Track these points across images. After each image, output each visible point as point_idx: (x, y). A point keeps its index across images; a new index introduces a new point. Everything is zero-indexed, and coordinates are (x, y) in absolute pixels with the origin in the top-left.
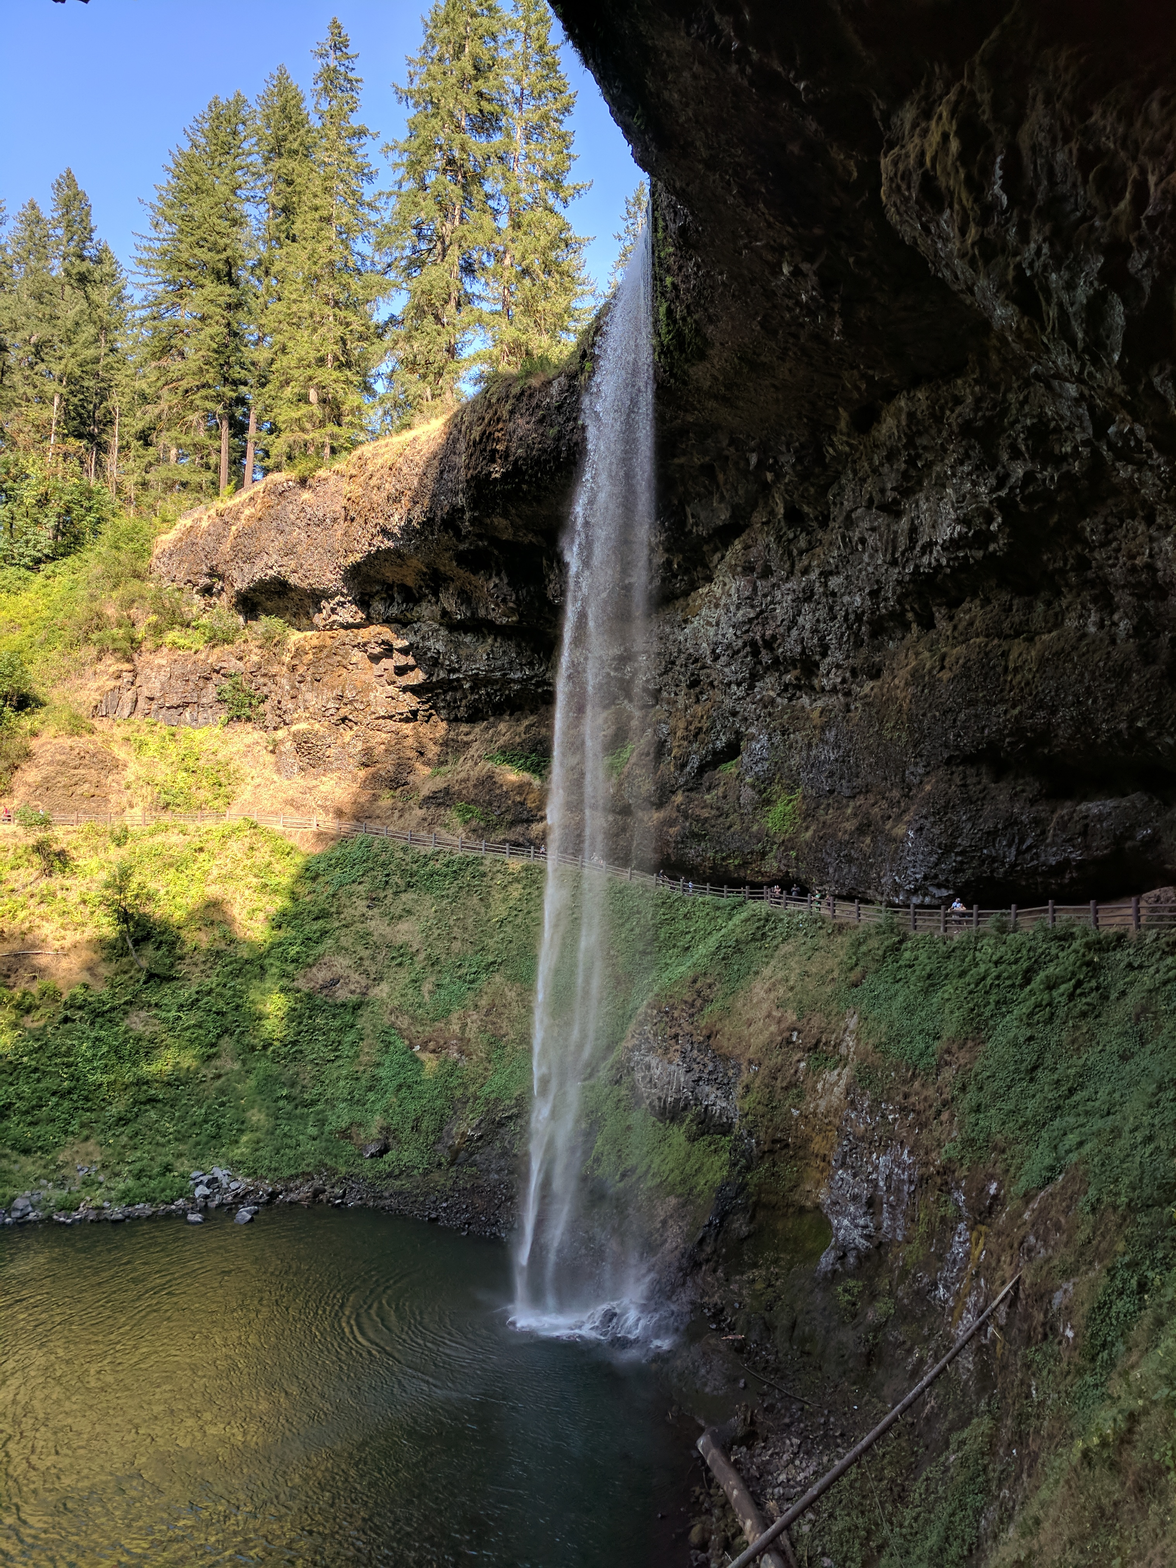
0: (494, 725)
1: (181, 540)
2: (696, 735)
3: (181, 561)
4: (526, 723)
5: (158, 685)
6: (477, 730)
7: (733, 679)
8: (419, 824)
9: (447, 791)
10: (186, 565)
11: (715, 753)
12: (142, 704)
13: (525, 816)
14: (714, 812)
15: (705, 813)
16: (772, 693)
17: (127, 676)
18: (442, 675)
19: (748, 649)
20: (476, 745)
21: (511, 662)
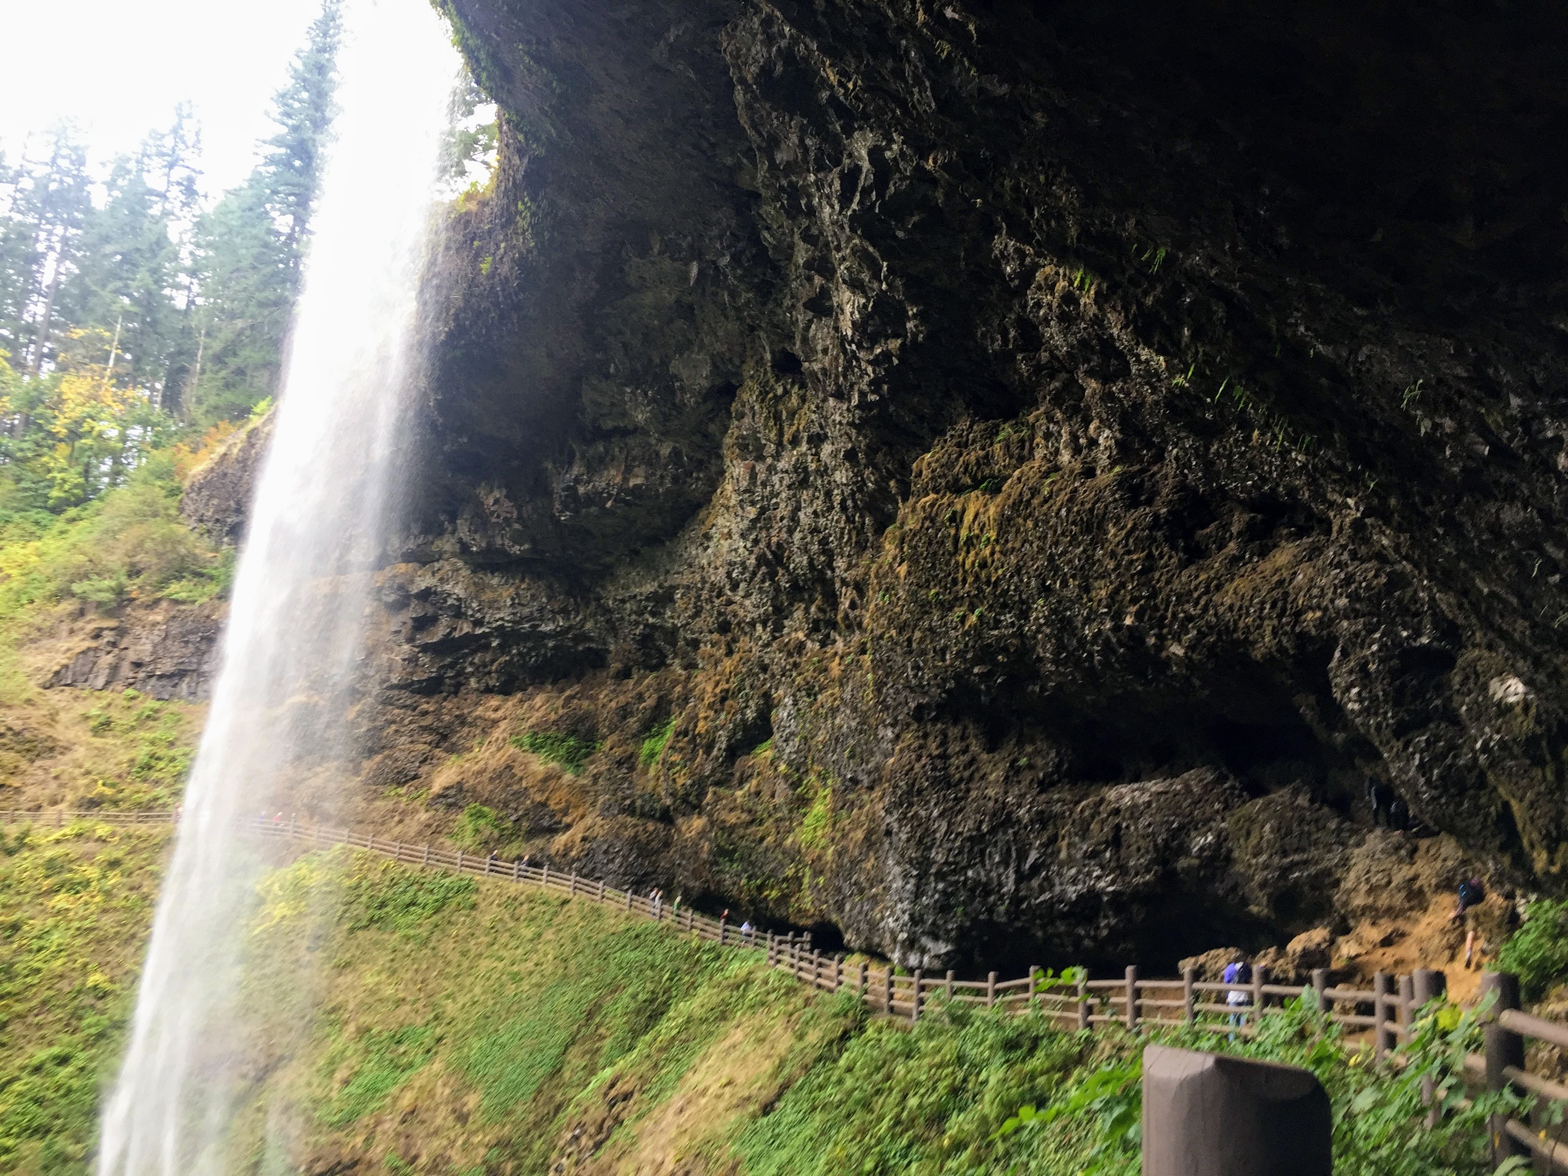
0: (531, 697)
1: (212, 470)
2: (723, 700)
3: (211, 497)
4: (567, 693)
5: (149, 647)
6: (510, 704)
7: (755, 615)
8: (419, 833)
9: (459, 786)
10: (215, 501)
11: (744, 725)
12: (126, 670)
13: (545, 823)
14: (745, 817)
15: (732, 819)
16: (801, 635)
17: (108, 636)
18: (466, 628)
19: (764, 569)
20: (503, 725)
21: (541, 610)
